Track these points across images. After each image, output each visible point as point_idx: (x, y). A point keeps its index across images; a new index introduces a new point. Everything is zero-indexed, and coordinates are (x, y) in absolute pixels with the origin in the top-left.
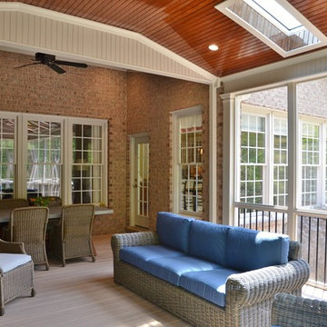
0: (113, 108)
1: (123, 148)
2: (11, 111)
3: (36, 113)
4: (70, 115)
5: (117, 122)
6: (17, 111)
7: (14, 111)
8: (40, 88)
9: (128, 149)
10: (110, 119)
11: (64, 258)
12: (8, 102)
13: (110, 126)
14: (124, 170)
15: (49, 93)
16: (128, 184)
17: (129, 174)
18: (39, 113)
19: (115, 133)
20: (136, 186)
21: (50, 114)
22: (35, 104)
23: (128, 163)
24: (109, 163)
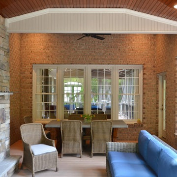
0: (146, 56)
1: (154, 83)
2: (81, 64)
3: (95, 64)
4: (116, 64)
5: (149, 66)
6: (85, 64)
7: (83, 64)
8: (97, 49)
9: (158, 84)
10: (144, 64)
11: (92, 152)
12: (79, 59)
13: (144, 69)
14: (154, 98)
15: (103, 52)
16: (157, 108)
17: (158, 101)
18: (97, 64)
19: (147, 74)
20: (163, 109)
21: (103, 64)
22: (95, 59)
23: (157, 94)
24: (144, 93)
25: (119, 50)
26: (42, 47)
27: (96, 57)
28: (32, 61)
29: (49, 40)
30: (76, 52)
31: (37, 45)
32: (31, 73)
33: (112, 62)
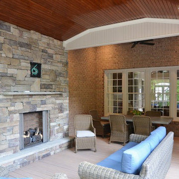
2: (141, 67)
3: (154, 67)
6: (144, 67)
12: (140, 64)
15: (160, 55)
21: (161, 66)
25: (176, 52)
26: (111, 56)
27: (154, 61)
28: (104, 68)
29: (116, 50)
30: (137, 57)
31: (107, 55)
32: (103, 77)
33: (169, 64)
